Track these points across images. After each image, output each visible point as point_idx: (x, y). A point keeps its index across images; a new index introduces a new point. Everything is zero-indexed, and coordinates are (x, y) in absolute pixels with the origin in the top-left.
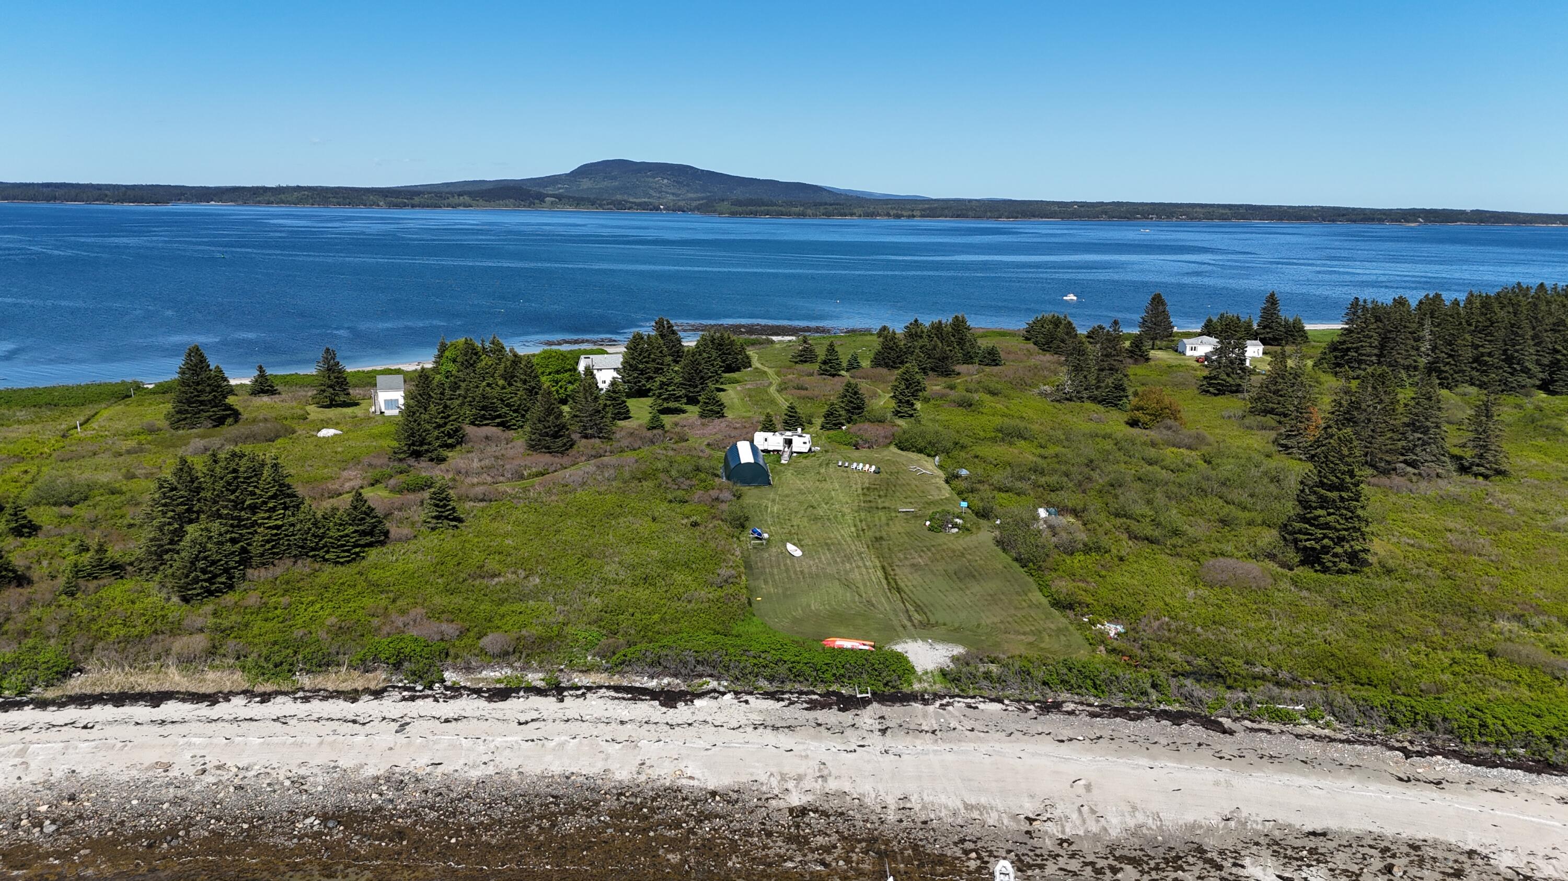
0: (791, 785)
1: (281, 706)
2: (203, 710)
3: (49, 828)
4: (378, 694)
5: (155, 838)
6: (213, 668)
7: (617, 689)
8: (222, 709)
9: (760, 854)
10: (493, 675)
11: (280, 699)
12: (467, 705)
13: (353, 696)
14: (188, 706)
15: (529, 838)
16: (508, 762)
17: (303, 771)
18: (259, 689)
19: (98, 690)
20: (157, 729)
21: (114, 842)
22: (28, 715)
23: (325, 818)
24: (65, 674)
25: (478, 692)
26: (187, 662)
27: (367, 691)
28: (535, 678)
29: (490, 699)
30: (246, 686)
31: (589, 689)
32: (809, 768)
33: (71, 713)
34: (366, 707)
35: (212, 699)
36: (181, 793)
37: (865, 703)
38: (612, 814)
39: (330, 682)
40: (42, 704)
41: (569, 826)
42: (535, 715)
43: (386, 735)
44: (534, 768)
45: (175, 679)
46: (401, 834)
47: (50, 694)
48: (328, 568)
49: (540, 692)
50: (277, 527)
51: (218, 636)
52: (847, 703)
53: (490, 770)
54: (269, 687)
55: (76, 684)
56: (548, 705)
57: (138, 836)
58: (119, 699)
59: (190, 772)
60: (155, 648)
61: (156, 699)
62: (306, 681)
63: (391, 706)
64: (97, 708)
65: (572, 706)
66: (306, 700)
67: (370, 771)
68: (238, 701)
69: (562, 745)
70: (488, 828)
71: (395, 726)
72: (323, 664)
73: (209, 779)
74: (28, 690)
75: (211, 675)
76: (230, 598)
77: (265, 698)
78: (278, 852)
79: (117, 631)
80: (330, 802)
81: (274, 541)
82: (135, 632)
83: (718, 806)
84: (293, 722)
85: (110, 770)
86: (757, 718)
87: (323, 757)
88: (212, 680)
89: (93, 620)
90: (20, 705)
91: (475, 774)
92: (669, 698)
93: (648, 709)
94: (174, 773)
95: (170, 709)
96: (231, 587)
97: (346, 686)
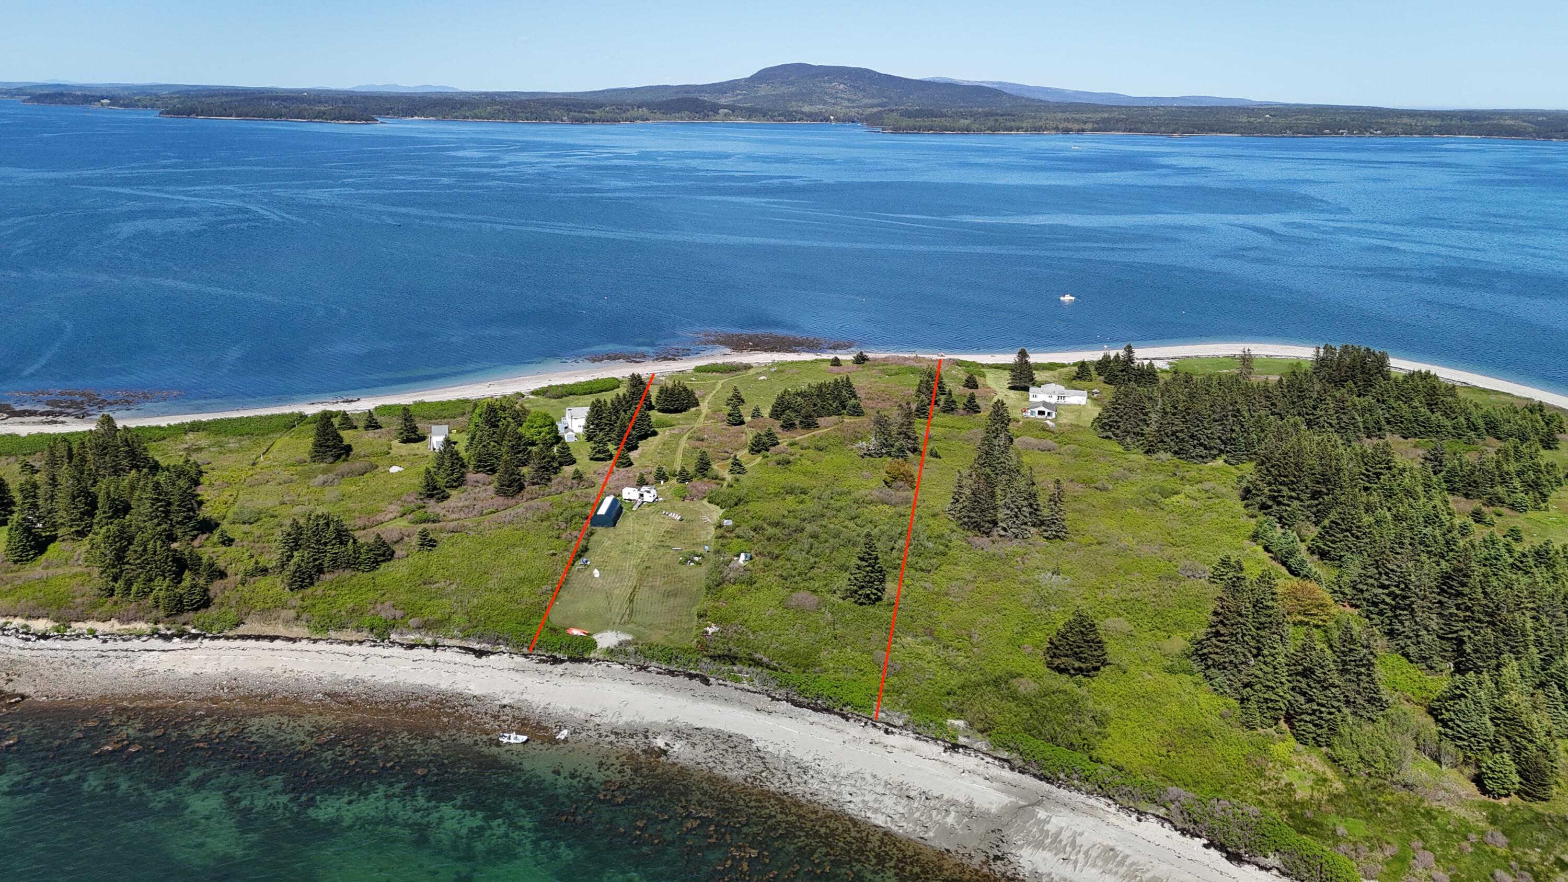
0: (507, 696)
1: (322, 645)
2: (290, 645)
3: (226, 690)
4: (360, 643)
5: (263, 697)
6: (297, 625)
7: (461, 648)
8: (298, 645)
9: (477, 721)
10: (412, 637)
11: (321, 642)
12: (397, 651)
13: (350, 643)
14: (284, 643)
15: (396, 708)
16: (401, 678)
17: (322, 675)
18: (313, 637)
19: (250, 633)
20: (270, 652)
21: (248, 698)
22: (222, 643)
23: (325, 694)
24: (237, 625)
25: (402, 645)
26: (286, 622)
27: (357, 641)
28: (428, 640)
29: (406, 649)
30: (309, 635)
31: (449, 647)
32: (519, 689)
33: (239, 643)
34: (355, 648)
35: (294, 640)
36: (275, 680)
37: (562, 661)
38: (432, 702)
39: (342, 635)
40: (228, 638)
41: (412, 705)
42: (421, 657)
43: (358, 662)
44: (410, 681)
45: (281, 630)
46: (350, 703)
47: (231, 634)
48: (359, 574)
49: (427, 647)
50: (336, 553)
51: (301, 610)
52: (555, 661)
53: (393, 680)
54: (318, 637)
55: (241, 630)
56: (428, 653)
57: (256, 696)
58: (258, 638)
59: (280, 672)
60: (275, 615)
61: (273, 639)
62: (333, 634)
63: (365, 649)
64: (249, 641)
65: (439, 654)
66: (331, 643)
67: (347, 677)
68: (304, 642)
69: (426, 672)
70: (383, 703)
71: (363, 658)
72: (342, 627)
73: (287, 675)
74: (222, 631)
75: (295, 629)
76: (309, 590)
77: (315, 641)
78: (305, 705)
79: (260, 605)
80: (328, 689)
81: (334, 560)
82: (267, 606)
83: (473, 702)
84: (323, 653)
85: (250, 669)
86: (512, 666)
87: (330, 670)
88: (296, 631)
89: (251, 599)
90: (219, 638)
91: (387, 681)
92: (480, 654)
93: (470, 658)
94: (274, 672)
95: (278, 643)
96: (312, 584)
97: (348, 639)
